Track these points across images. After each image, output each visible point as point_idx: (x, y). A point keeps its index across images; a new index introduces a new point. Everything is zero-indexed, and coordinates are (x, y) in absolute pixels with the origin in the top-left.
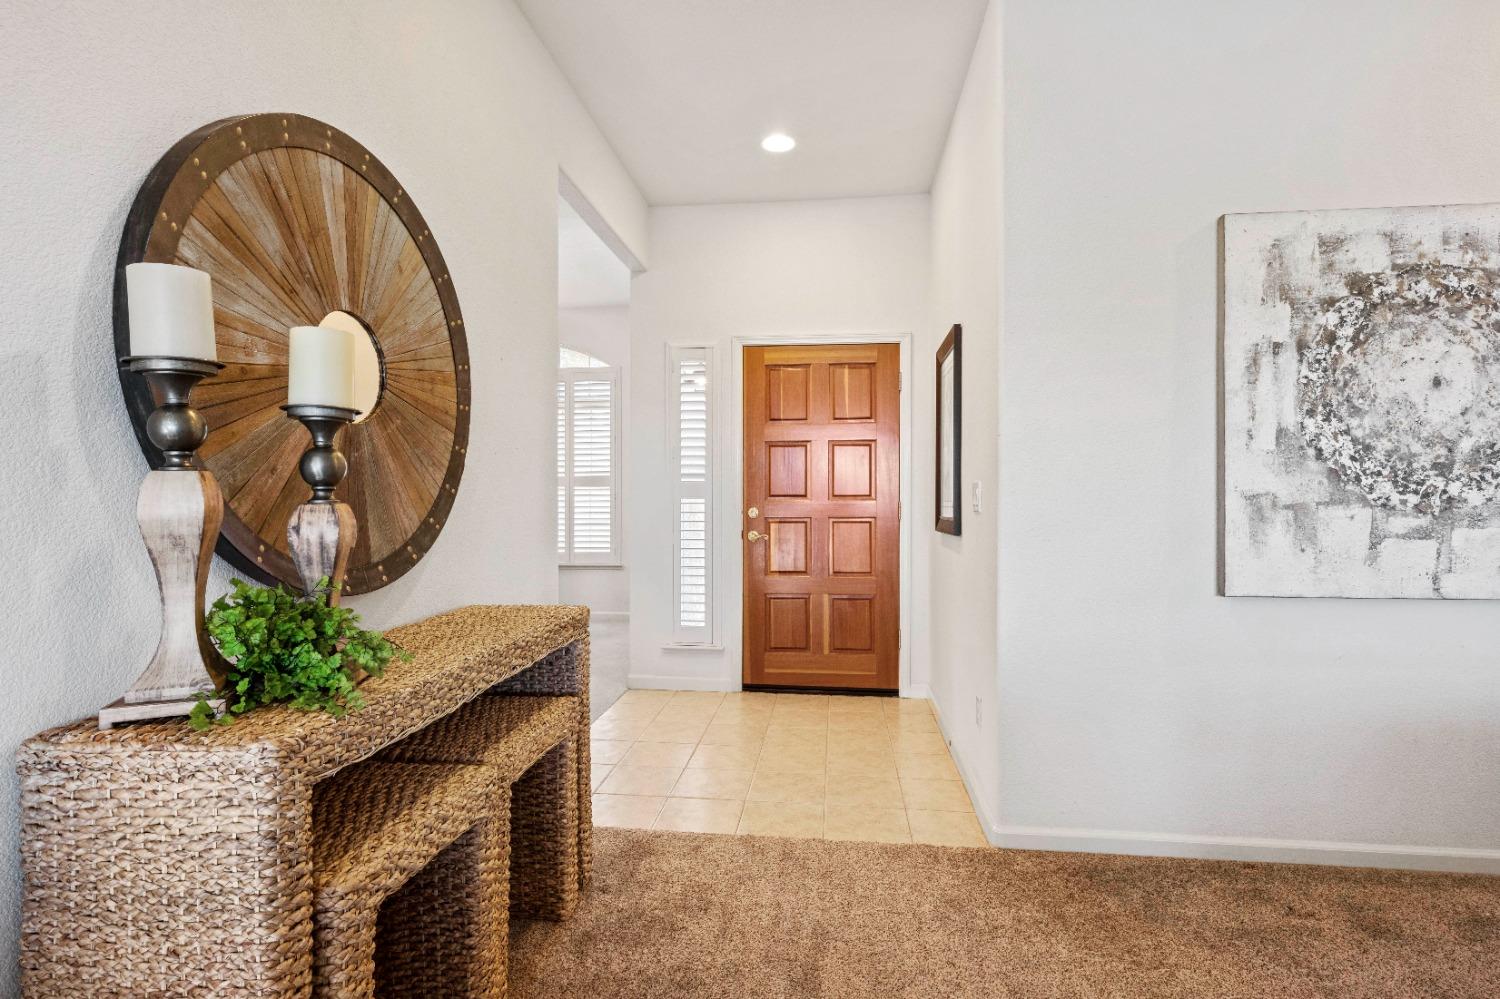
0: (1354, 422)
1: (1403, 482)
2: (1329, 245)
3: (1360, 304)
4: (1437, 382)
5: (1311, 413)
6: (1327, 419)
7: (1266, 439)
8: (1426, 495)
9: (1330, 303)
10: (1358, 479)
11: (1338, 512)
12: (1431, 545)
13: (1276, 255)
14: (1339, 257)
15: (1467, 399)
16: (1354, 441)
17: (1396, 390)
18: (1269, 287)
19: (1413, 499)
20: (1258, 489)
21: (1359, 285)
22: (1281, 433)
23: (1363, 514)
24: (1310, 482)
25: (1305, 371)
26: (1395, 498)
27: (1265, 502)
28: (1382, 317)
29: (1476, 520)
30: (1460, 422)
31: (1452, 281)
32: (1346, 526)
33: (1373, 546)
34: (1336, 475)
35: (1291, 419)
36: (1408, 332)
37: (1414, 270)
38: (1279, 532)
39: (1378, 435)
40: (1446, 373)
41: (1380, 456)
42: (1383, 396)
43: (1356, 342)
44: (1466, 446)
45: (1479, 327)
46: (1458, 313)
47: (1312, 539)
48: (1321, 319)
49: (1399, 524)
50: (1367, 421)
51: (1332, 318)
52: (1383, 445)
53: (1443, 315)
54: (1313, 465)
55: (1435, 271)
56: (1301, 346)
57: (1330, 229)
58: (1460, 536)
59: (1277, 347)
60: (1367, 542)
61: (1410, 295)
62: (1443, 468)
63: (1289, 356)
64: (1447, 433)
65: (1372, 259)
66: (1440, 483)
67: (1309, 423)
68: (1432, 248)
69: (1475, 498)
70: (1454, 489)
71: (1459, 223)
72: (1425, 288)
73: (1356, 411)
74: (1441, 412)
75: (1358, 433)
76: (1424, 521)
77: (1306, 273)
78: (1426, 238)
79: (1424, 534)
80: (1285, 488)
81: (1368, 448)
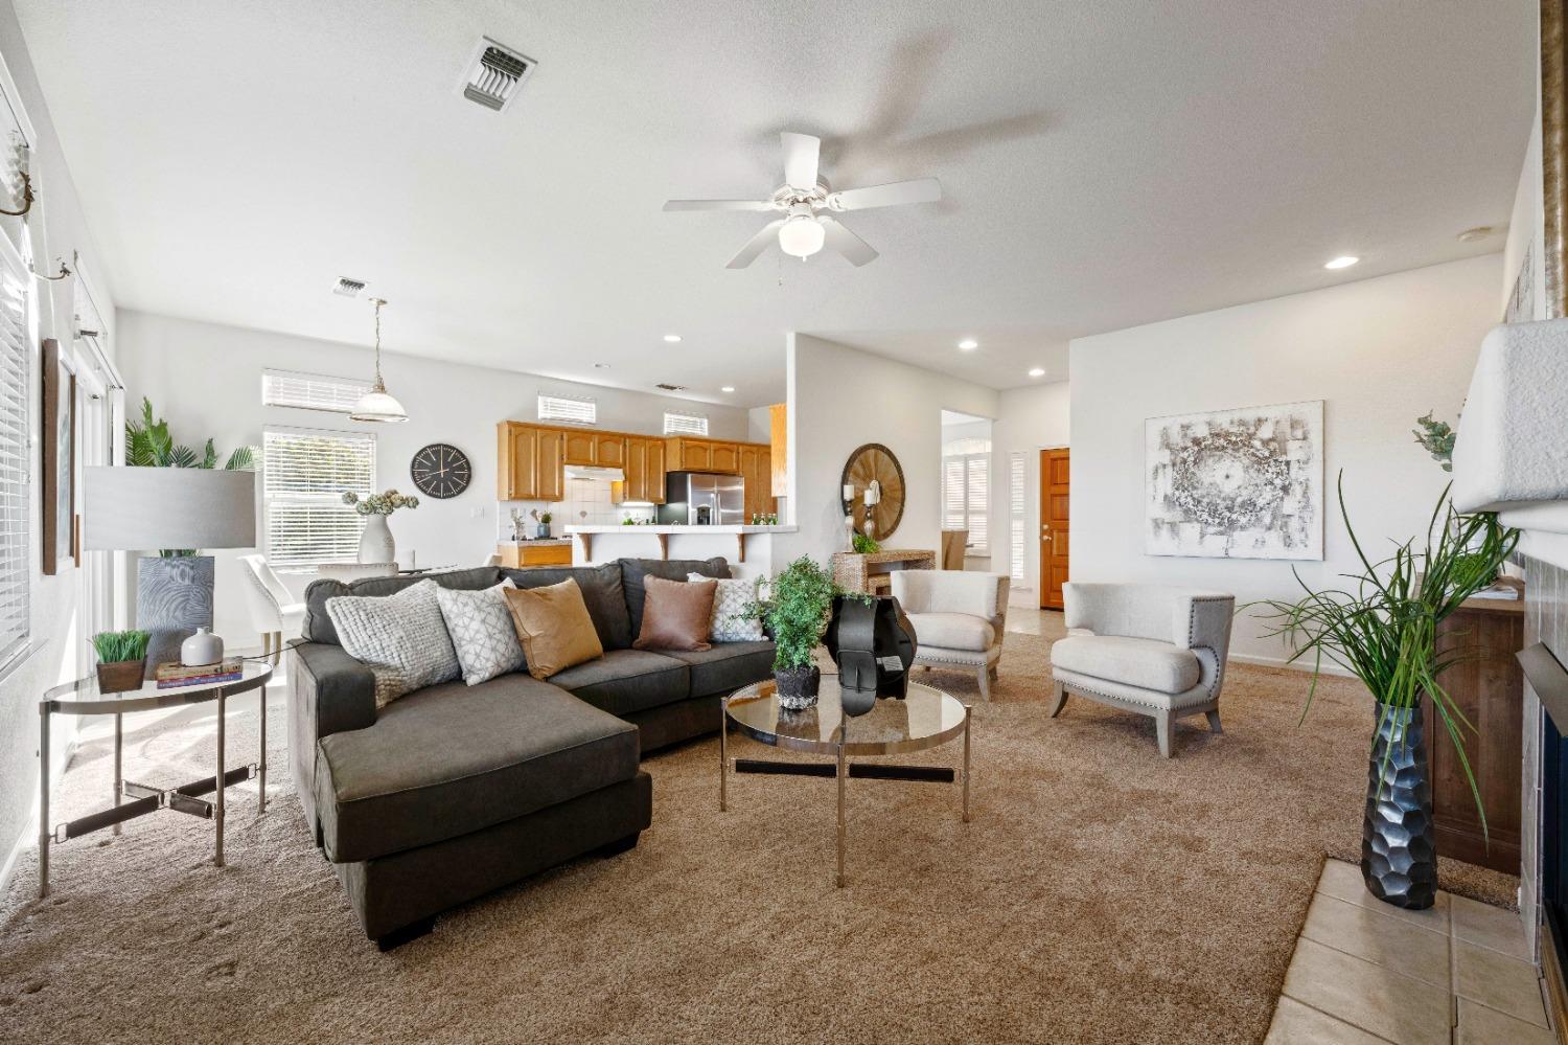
0: (1194, 492)
1: (1213, 512)
2: (1185, 427)
3: (1196, 448)
4: (1227, 477)
5: (1177, 489)
6: (1183, 491)
7: (1160, 499)
8: (1222, 519)
9: (1185, 449)
10: (1195, 513)
11: (1187, 526)
12: (1225, 538)
13: (1165, 433)
14: (1189, 432)
15: (1240, 483)
16: (1194, 499)
17: (1210, 480)
18: (1162, 443)
19: (1217, 521)
20: (1158, 516)
21: (1196, 442)
22: (1166, 497)
23: (1197, 526)
24: (1177, 515)
25: (1175, 473)
26: (1210, 520)
27: (1159, 522)
28: (1203, 453)
29: (1243, 528)
30: (1237, 491)
31: (1234, 439)
32: (1191, 531)
33: (1202, 537)
34: (1187, 511)
35: (1170, 492)
36: (1216, 458)
37: (1218, 435)
38: (1165, 532)
39: (1203, 497)
40: (1231, 472)
41: (1204, 504)
42: (1206, 484)
43: (1195, 463)
44: (1239, 500)
45: (1245, 455)
46: (1237, 450)
47: (1177, 534)
48: (1182, 455)
49: (1212, 530)
50: (1199, 492)
51: (1185, 455)
52: (1206, 500)
53: (1230, 451)
54: (1178, 508)
55: (1228, 434)
56: (1174, 465)
57: (1185, 421)
58: (1237, 534)
59: (1164, 466)
60: (1198, 536)
61: (1217, 444)
62: (1230, 509)
63: (1169, 469)
64: (1231, 496)
65: (1201, 431)
66: (1228, 514)
67: (1177, 493)
68: (1226, 426)
69: (1243, 520)
70: (1234, 517)
71: (1237, 416)
72: (1222, 441)
73: (1195, 488)
74: (1229, 488)
75: (1196, 496)
76: (1222, 528)
77: (1176, 438)
78: (1224, 422)
79: (1221, 533)
80: (1168, 516)
81: (1199, 502)
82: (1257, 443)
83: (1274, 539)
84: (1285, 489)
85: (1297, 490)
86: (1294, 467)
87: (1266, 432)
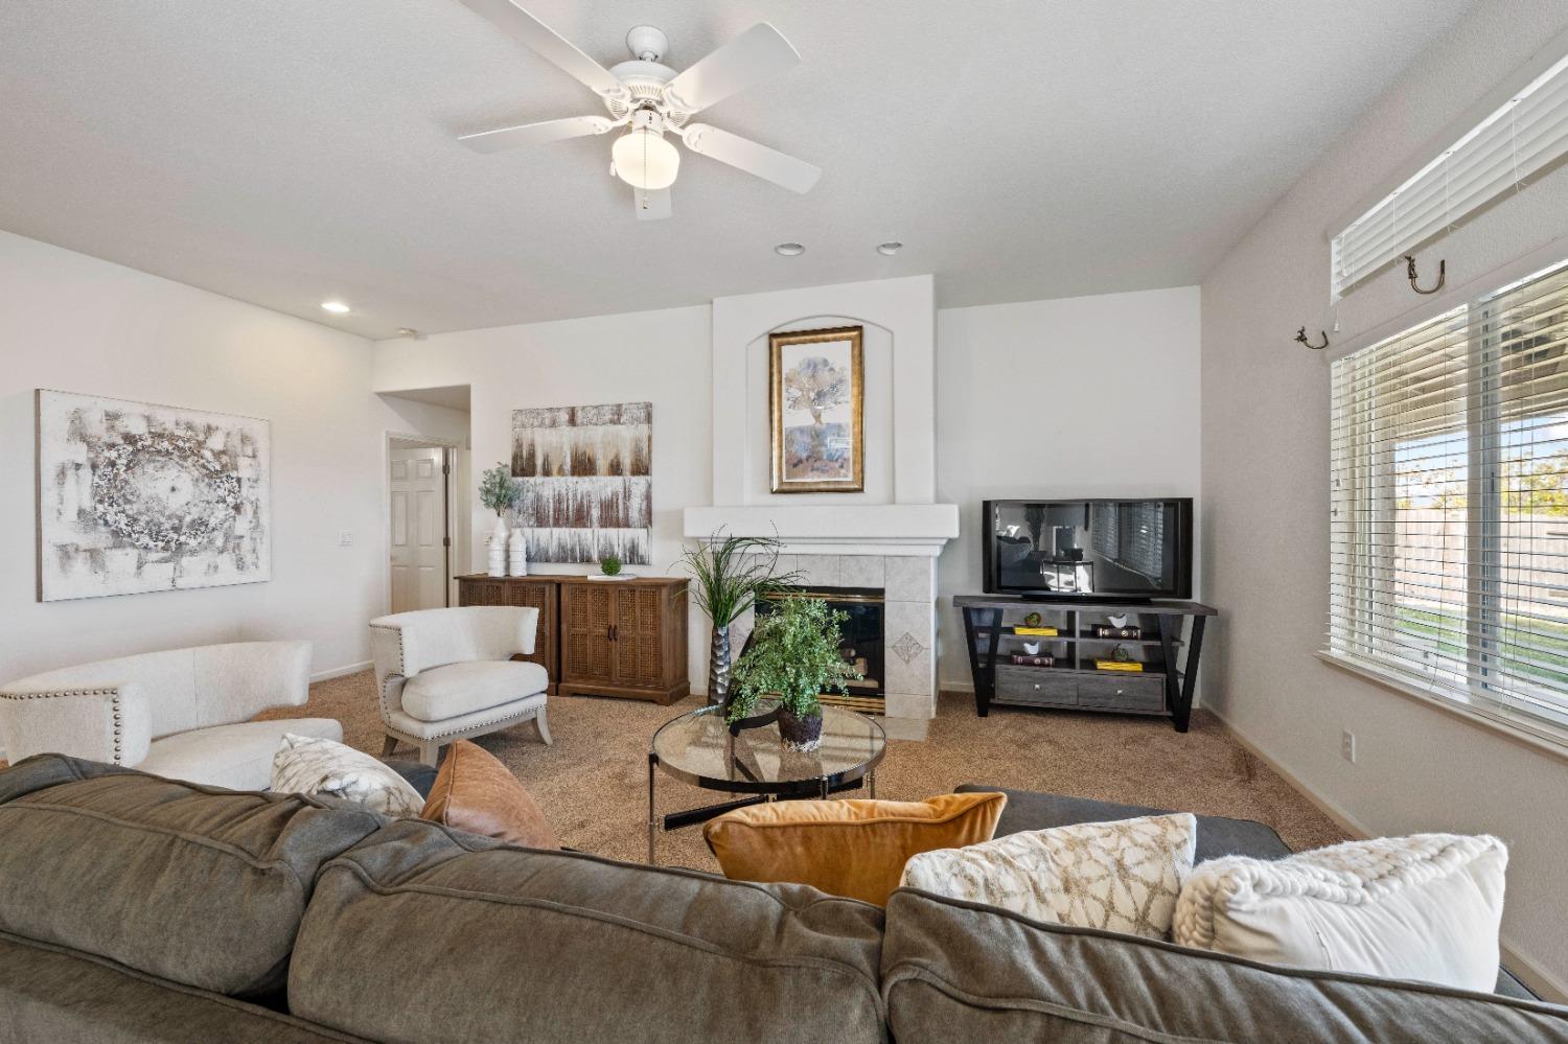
0: (127, 507)
1: (156, 535)
2: (112, 417)
3: (130, 449)
4: (173, 489)
5: (101, 502)
6: (111, 505)
7: (71, 514)
8: (168, 542)
9: (112, 446)
10: (130, 535)
11: (118, 553)
12: (171, 565)
13: (77, 417)
14: (117, 423)
15: (189, 498)
16: (127, 516)
17: (152, 492)
18: (73, 432)
19: (161, 544)
20: (65, 542)
21: (130, 439)
22: (81, 512)
23: (133, 554)
24: (101, 537)
25: (96, 479)
26: (152, 544)
27: (71, 549)
28: (140, 456)
29: (193, 552)
30: (185, 508)
31: (180, 443)
32: (122, 561)
33: (139, 568)
34: (116, 533)
35: (88, 504)
36: (158, 465)
37: (161, 436)
38: (80, 565)
39: (140, 514)
40: (177, 486)
41: (142, 524)
42: (144, 495)
43: (128, 467)
44: (188, 519)
45: (194, 465)
46: (185, 458)
47: (103, 567)
48: (106, 453)
49: (153, 556)
50: (135, 506)
51: (113, 454)
52: (144, 519)
53: (177, 459)
54: (103, 529)
55: (172, 438)
56: (94, 467)
57: (112, 407)
58: (185, 561)
59: (78, 466)
60: (134, 565)
61: (159, 448)
62: (176, 529)
63: (86, 472)
64: (178, 513)
65: (138, 427)
66: (175, 536)
67: (100, 508)
68: (170, 426)
69: (193, 543)
70: (183, 539)
71: (184, 417)
72: (166, 445)
73: (128, 501)
74: (175, 503)
75: (130, 513)
76: (167, 554)
77: (96, 427)
78: (167, 420)
79: (166, 561)
80: (85, 541)
81: (135, 520)
82: (208, 454)
83: (226, 561)
84: (237, 508)
85: (248, 509)
86: (245, 484)
87: (216, 442)
